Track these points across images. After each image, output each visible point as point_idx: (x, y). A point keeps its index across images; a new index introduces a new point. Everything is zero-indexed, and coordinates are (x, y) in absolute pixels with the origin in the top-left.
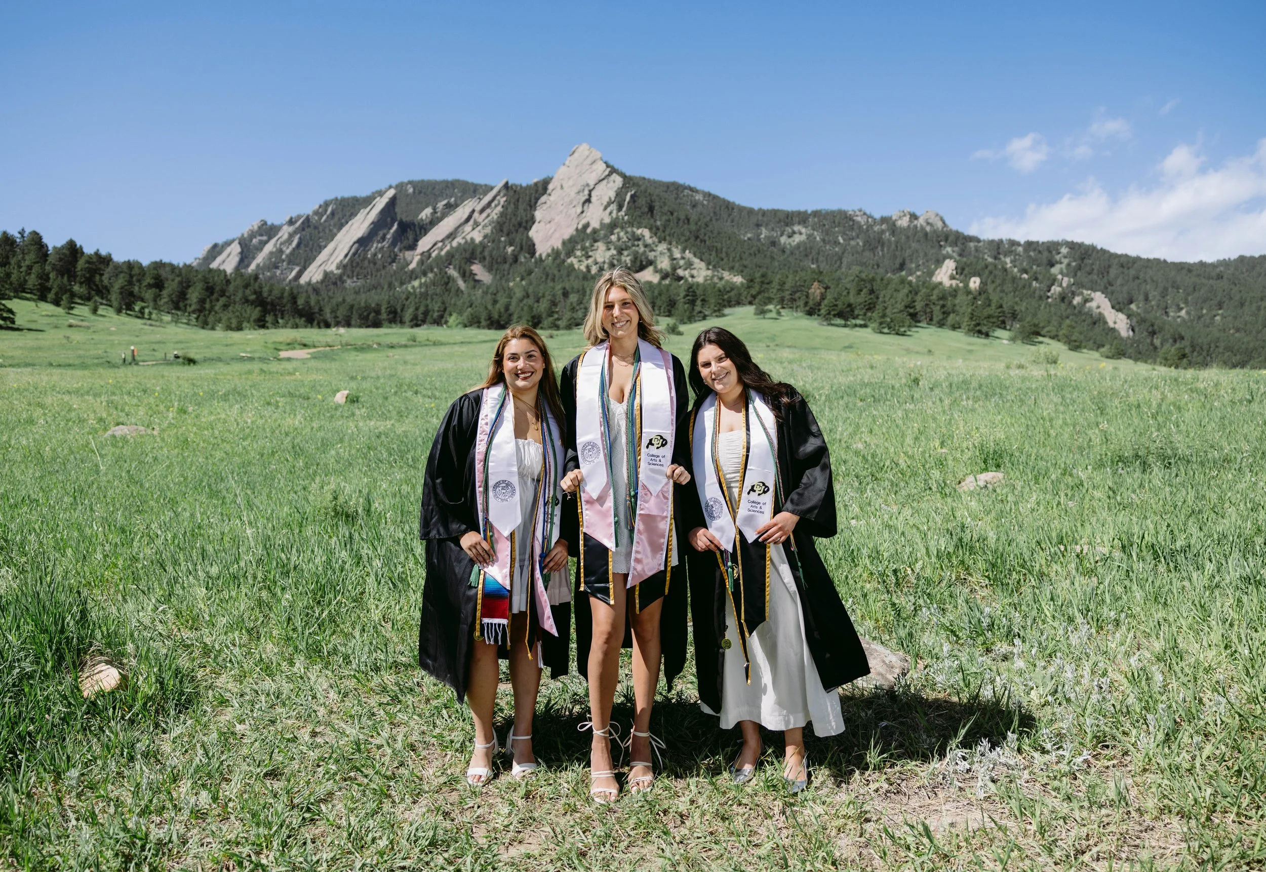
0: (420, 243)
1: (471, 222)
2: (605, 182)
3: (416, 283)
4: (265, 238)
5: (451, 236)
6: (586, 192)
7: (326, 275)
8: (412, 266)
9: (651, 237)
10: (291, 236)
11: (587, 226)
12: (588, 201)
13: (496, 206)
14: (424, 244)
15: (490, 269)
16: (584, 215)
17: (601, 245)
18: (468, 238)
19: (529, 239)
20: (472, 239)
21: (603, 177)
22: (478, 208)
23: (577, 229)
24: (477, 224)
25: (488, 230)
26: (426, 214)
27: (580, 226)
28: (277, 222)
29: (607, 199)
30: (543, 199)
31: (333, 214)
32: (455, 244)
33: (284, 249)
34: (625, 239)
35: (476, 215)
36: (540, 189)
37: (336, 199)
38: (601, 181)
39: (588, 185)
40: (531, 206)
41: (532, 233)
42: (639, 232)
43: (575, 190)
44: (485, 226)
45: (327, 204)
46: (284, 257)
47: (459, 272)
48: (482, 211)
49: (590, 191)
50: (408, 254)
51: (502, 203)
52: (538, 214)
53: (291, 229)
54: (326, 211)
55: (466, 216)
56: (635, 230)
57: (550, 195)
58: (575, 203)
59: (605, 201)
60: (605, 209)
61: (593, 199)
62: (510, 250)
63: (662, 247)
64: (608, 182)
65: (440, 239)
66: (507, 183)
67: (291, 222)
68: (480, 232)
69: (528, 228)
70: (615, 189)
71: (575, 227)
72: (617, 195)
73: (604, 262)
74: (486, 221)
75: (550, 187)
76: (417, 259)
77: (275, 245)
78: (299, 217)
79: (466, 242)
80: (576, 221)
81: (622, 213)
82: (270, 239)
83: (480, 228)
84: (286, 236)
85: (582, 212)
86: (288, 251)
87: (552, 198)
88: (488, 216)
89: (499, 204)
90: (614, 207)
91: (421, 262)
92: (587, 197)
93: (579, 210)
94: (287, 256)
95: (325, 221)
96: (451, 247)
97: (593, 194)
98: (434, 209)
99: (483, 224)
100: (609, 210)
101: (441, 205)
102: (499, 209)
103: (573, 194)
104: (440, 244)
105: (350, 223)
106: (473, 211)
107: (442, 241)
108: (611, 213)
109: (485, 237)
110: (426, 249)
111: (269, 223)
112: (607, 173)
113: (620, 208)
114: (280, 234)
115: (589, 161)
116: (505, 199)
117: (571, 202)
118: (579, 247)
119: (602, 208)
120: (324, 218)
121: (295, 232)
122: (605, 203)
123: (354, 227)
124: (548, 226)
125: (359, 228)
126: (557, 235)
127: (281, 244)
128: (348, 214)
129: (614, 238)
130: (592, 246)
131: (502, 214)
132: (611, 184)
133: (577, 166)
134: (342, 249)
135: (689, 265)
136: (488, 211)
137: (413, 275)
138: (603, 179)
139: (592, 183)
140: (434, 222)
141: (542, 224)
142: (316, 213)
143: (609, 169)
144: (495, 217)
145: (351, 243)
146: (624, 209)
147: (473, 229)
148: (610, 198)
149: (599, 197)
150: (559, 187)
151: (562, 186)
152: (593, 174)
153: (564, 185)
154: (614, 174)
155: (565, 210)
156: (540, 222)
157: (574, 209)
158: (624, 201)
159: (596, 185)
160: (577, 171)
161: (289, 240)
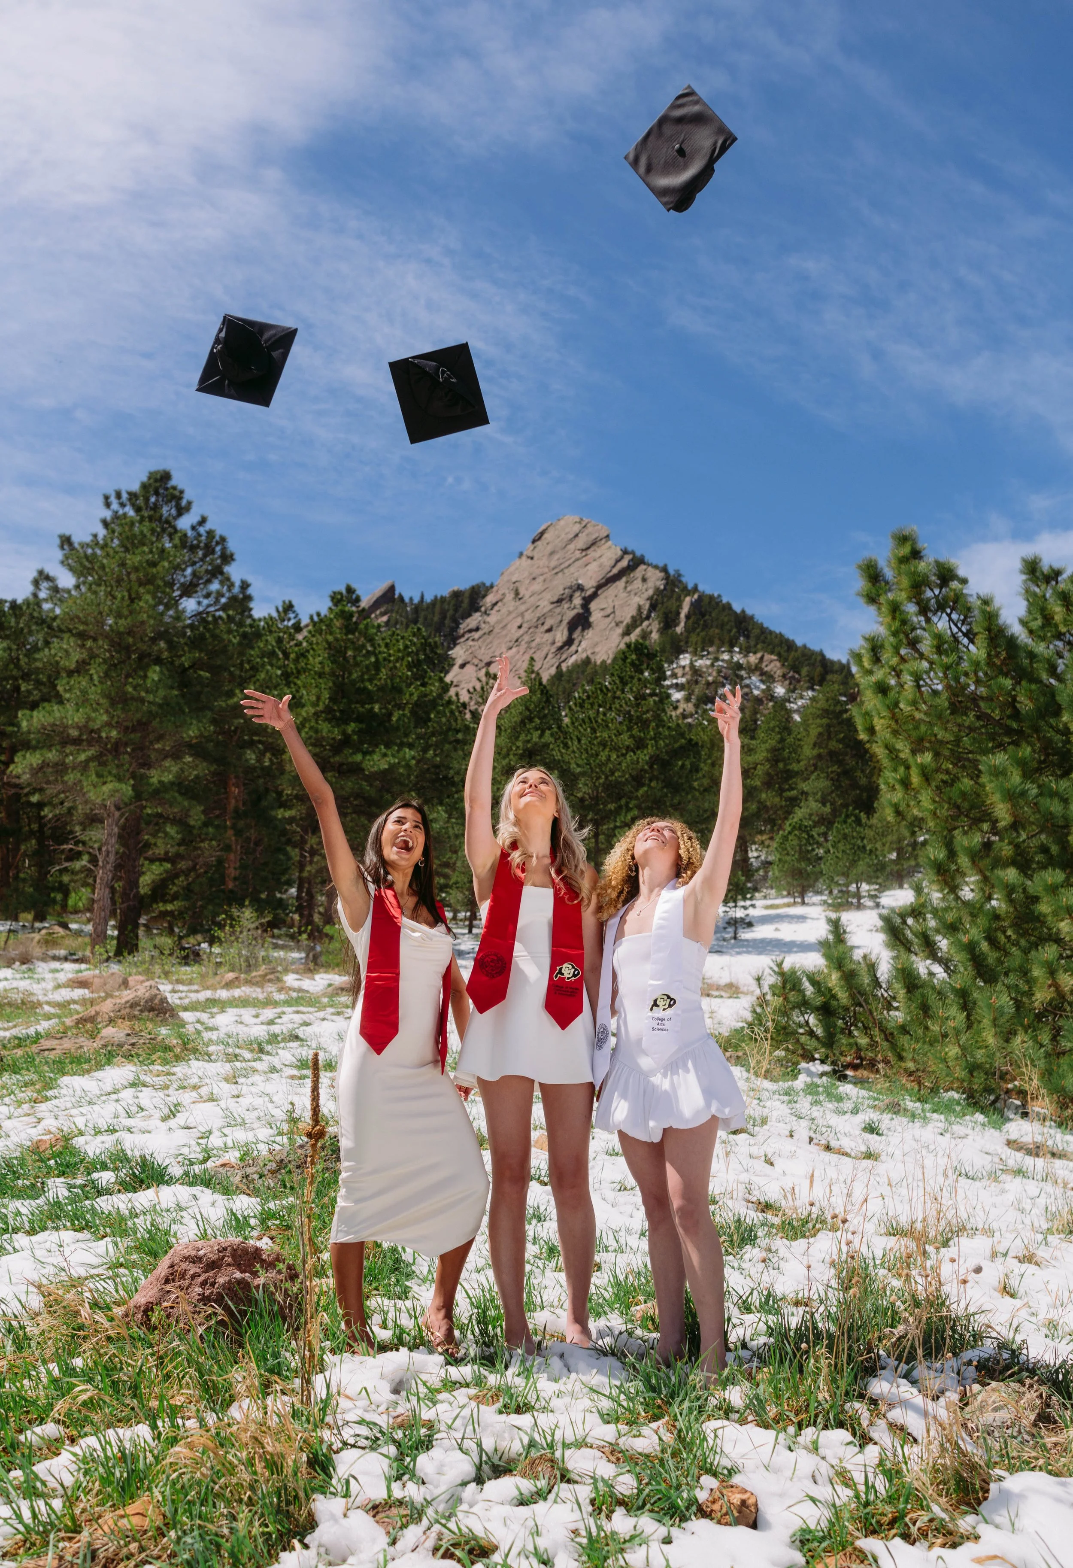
2: (621, 583)
6: (577, 601)
12: (582, 620)
16: (573, 648)
21: (615, 571)
29: (633, 611)
30: (474, 620)
36: (465, 604)
38: (609, 580)
39: (580, 588)
40: (443, 636)
43: (549, 597)
49: (587, 601)
52: (459, 652)
56: (730, 656)
57: (487, 613)
58: (550, 623)
59: (626, 614)
60: (629, 630)
61: (596, 617)
64: (628, 583)
66: (392, 589)
70: (651, 592)
72: (652, 604)
75: (490, 599)
80: (555, 657)
85: (568, 641)
87: (493, 618)
90: (652, 624)
92: (579, 612)
93: (561, 636)
97: (593, 606)
100: (638, 630)
103: (545, 605)
108: (644, 640)
112: (624, 563)
113: (668, 624)
115: (581, 542)
117: (541, 622)
119: (620, 630)
122: (628, 620)
132: (636, 587)
133: (552, 553)
138: (615, 577)
139: (589, 584)
141: (470, 668)
143: (627, 559)
146: (679, 628)
148: (640, 608)
149: (609, 611)
150: (510, 596)
151: (517, 593)
152: (593, 566)
153: (522, 591)
154: (642, 567)
155: (526, 638)
156: (462, 666)
157: (548, 637)
158: (678, 614)
159: (599, 587)
160: (553, 563)
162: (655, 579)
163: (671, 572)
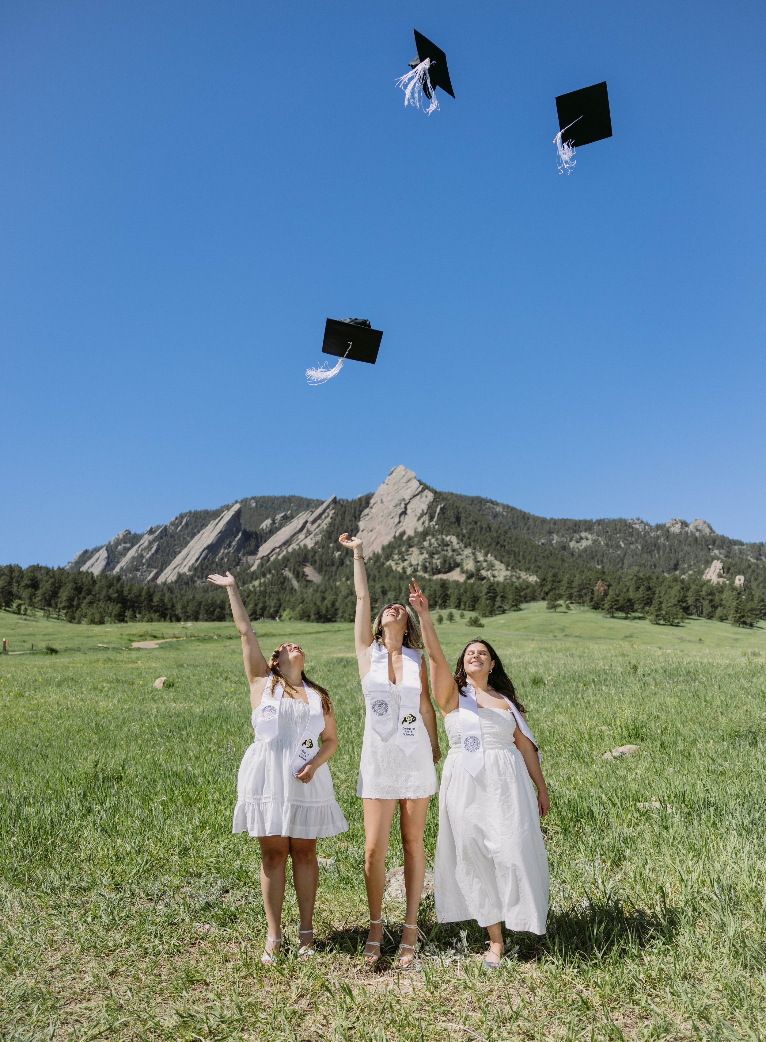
0: (261, 549)
1: (305, 531)
2: (418, 497)
3: (256, 583)
4: (128, 545)
5: (287, 543)
6: (403, 506)
7: (180, 576)
8: (253, 569)
9: (458, 543)
10: (151, 543)
11: (403, 533)
12: (404, 513)
13: (326, 518)
14: (264, 550)
15: (320, 570)
16: (401, 524)
17: (415, 550)
18: (302, 544)
20: (305, 545)
21: (417, 492)
22: (311, 519)
23: (395, 537)
24: (309, 533)
25: (319, 538)
26: (267, 523)
27: (397, 534)
28: (139, 532)
29: (420, 512)
30: (366, 511)
31: (187, 524)
32: (290, 549)
33: (145, 554)
34: (436, 545)
35: (309, 525)
36: (364, 503)
37: (190, 512)
38: (415, 496)
39: (404, 500)
40: (356, 518)
42: (448, 538)
43: (393, 503)
44: (316, 534)
45: (182, 517)
46: (144, 561)
47: (294, 574)
48: (313, 522)
49: (406, 505)
50: (250, 558)
51: (331, 515)
52: (362, 524)
53: (151, 537)
54: (181, 522)
55: (300, 526)
56: (444, 537)
57: (372, 508)
58: (392, 515)
59: (419, 512)
60: (419, 519)
61: (409, 511)
62: (337, 554)
63: (468, 551)
64: (421, 497)
65: (278, 545)
66: (337, 497)
67: (151, 532)
68: (311, 539)
70: (428, 502)
71: (393, 535)
72: (429, 508)
73: (418, 565)
74: (317, 530)
75: (372, 501)
76: (257, 562)
77: (137, 551)
78: (158, 527)
79: (300, 548)
80: (393, 530)
81: (433, 523)
82: (133, 545)
83: (312, 536)
84: (146, 544)
85: (399, 522)
86: (148, 556)
87: (373, 511)
88: (319, 526)
89: (328, 516)
90: (426, 518)
91: (261, 565)
92: (403, 510)
93: (397, 520)
94: (147, 560)
95: (180, 531)
96: (287, 552)
97: (409, 507)
98: (274, 521)
99: (314, 533)
100: (422, 520)
101: (279, 517)
102: (328, 520)
103: (391, 507)
104: (278, 550)
105: (201, 532)
106: (306, 522)
107: (280, 547)
108: (423, 523)
109: (316, 543)
110: (265, 554)
111: (133, 533)
112: (420, 489)
113: (431, 519)
114: (142, 542)
115: (405, 479)
116: (333, 511)
117: (390, 514)
118: (396, 552)
119: (416, 519)
120: (179, 528)
121: (154, 540)
122: (419, 515)
123: (205, 536)
124: (370, 534)
125: (209, 536)
126: (378, 541)
127: (142, 550)
128: (200, 525)
129: (426, 544)
130: (408, 551)
131: (330, 524)
132: (424, 498)
133: (395, 484)
134: (193, 556)
135: (491, 567)
136: (319, 522)
137: (254, 577)
138: (417, 495)
139: (407, 498)
140: (272, 531)
141: (365, 532)
142: (173, 524)
143: (422, 486)
144: (325, 527)
145: (202, 550)
146: (435, 519)
147: (306, 537)
148: (423, 511)
149: (413, 510)
150: (379, 502)
151: (382, 501)
152: (409, 490)
153: (384, 500)
154: (427, 490)
155: (385, 521)
156: (362, 532)
157: (392, 520)
158: (436, 510)
159: (411, 499)
160: (395, 488)
161: (149, 547)
162: (431, 498)
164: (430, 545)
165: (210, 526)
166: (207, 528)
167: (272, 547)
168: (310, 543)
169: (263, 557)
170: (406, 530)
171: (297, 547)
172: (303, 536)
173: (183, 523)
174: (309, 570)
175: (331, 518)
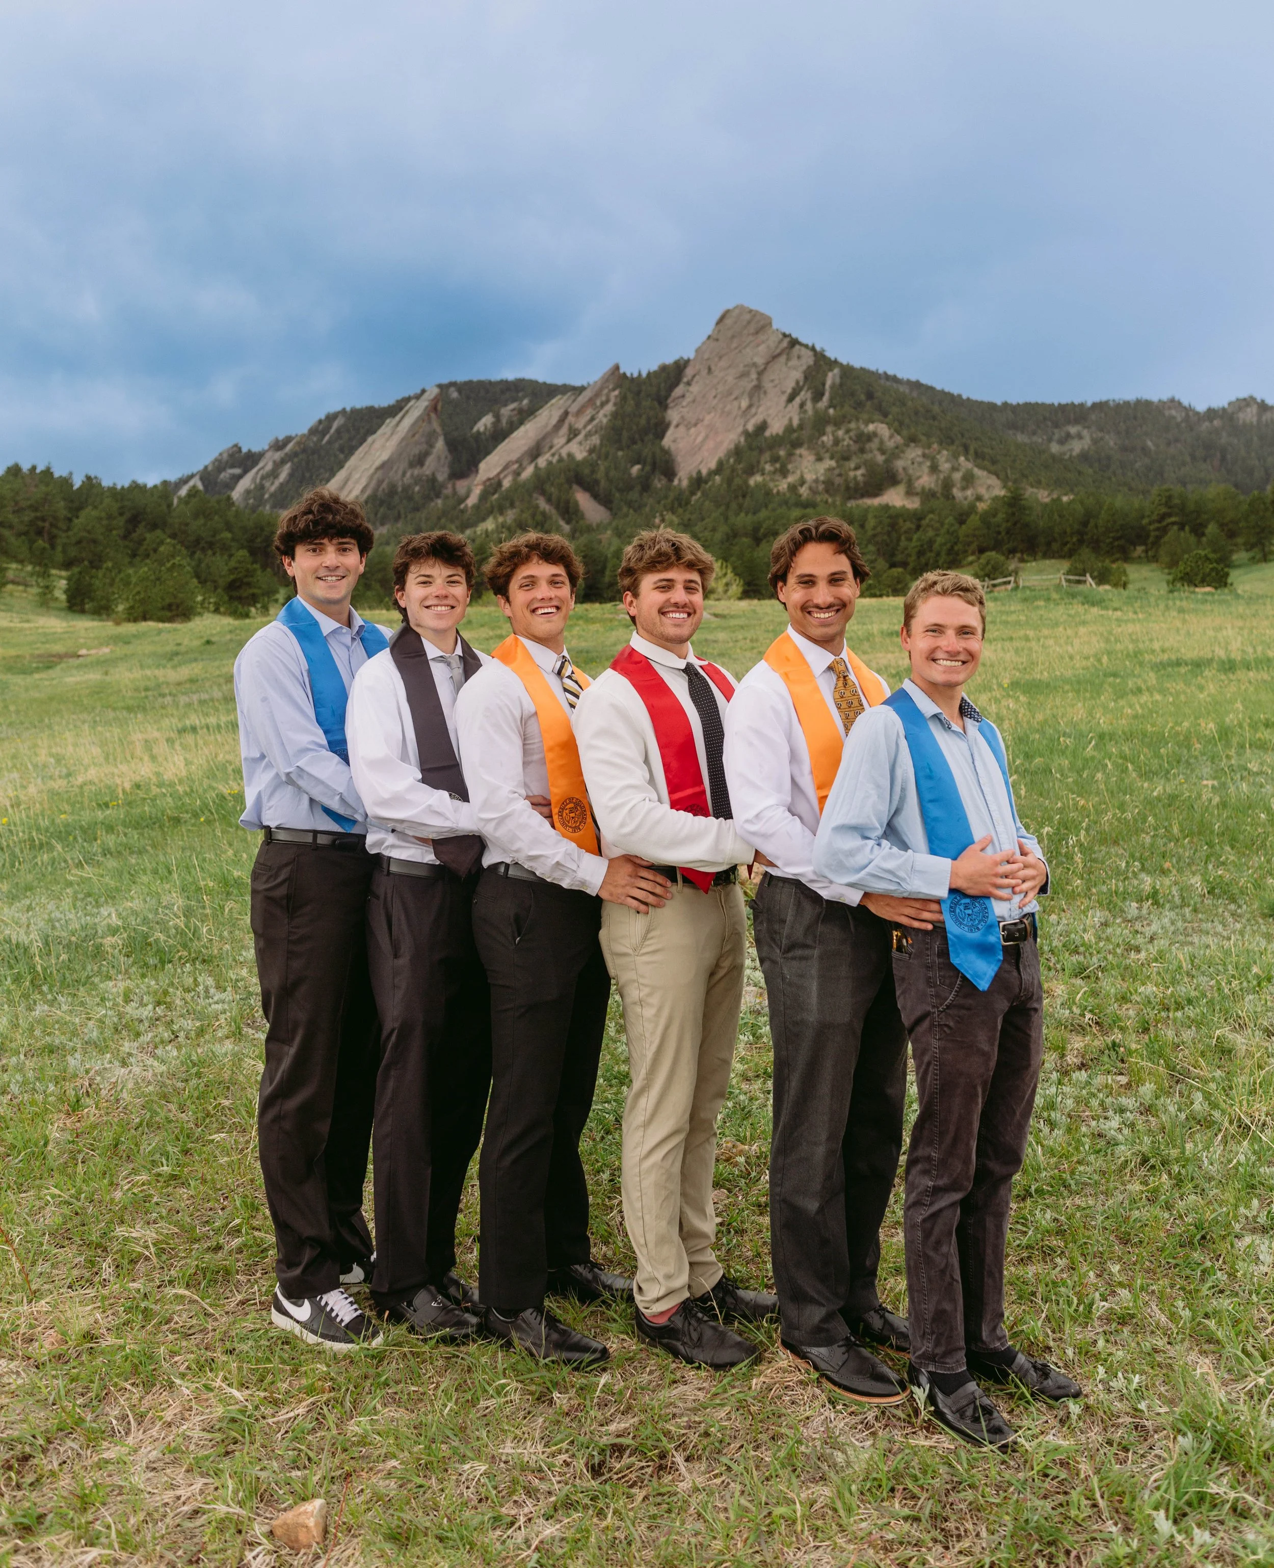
0: (482, 466)
1: (564, 430)
2: (783, 359)
4: (237, 471)
5: (535, 453)
6: (754, 376)
8: (473, 501)
9: (891, 437)
10: (278, 466)
11: (762, 427)
12: (758, 387)
13: (603, 404)
14: (488, 468)
15: (605, 500)
16: (753, 410)
17: (803, 455)
18: (564, 452)
19: (667, 452)
20: (570, 455)
21: (778, 351)
22: (574, 408)
23: (746, 433)
24: (573, 433)
25: (596, 440)
26: (485, 423)
27: (750, 427)
28: (256, 449)
29: (791, 385)
30: (678, 391)
31: (338, 431)
32: (542, 462)
33: (267, 484)
34: (848, 441)
35: (571, 419)
36: (673, 377)
37: (344, 411)
38: (775, 357)
39: (755, 365)
40: (660, 403)
41: (667, 442)
42: (871, 427)
43: (733, 373)
44: (588, 435)
45: (331, 418)
46: (266, 496)
47: (556, 506)
48: (579, 413)
49: (760, 374)
50: (461, 486)
51: (613, 400)
52: (673, 415)
53: (278, 456)
54: (330, 427)
55: (554, 421)
56: (862, 427)
57: (689, 384)
58: (736, 393)
59: (789, 386)
60: (791, 399)
61: (767, 385)
62: (635, 469)
63: (914, 453)
64: (788, 359)
65: (515, 456)
66: (617, 368)
67: (278, 446)
68: (580, 443)
69: (661, 435)
70: (804, 367)
71: (740, 429)
72: (806, 378)
73: (817, 480)
74: (589, 427)
75: (689, 372)
76: (477, 491)
77: (254, 479)
78: (288, 440)
79: (561, 460)
80: (743, 421)
82: (246, 472)
83: (580, 437)
84: (269, 467)
85: (750, 406)
86: (273, 489)
87: (695, 388)
88: (592, 419)
89: (607, 401)
90: (805, 395)
91: (484, 497)
92: (755, 383)
93: (744, 403)
94: (271, 497)
95: (329, 442)
96: (536, 467)
97: (765, 378)
98: (497, 417)
99: (584, 432)
100: (798, 400)
101: (506, 412)
102: (610, 408)
103: (731, 379)
104: (516, 466)
105: (370, 439)
106: (566, 413)
107: (519, 461)
108: (802, 405)
109: (591, 451)
110: (492, 474)
111: (244, 450)
112: (785, 343)
113: (818, 396)
114: (261, 465)
115: (752, 329)
116: (616, 392)
117: (729, 392)
118: (764, 458)
119: (784, 398)
120: (327, 438)
121: (283, 462)
122: (789, 391)
123: (377, 445)
124: (693, 430)
125: (383, 447)
126: (711, 444)
127: (263, 478)
128: (362, 431)
129: (826, 441)
131: (615, 415)
132: (794, 362)
133: (733, 337)
134: (357, 482)
136: (589, 412)
137: (478, 514)
138: (779, 355)
139: (760, 361)
140: (499, 435)
141: (682, 429)
142: (313, 431)
143: (786, 341)
144: (605, 421)
145: (372, 470)
146: (826, 397)
147: (569, 440)
148: (797, 382)
149: (776, 382)
150: (705, 371)
151: (710, 369)
152: (762, 348)
153: (713, 368)
154: (797, 347)
155: (721, 406)
156: (677, 426)
157: (736, 403)
158: (824, 384)
159: (767, 363)
160: (735, 345)
161: (274, 474)
162: (808, 359)
163: (818, 348)
164: (837, 442)
165: (385, 429)
166: (380, 432)
167: (503, 463)
168: (578, 451)
169: (489, 479)
170: (769, 421)
171: (555, 460)
172: (563, 440)
173: (332, 430)
174: (583, 499)
175: (615, 404)
